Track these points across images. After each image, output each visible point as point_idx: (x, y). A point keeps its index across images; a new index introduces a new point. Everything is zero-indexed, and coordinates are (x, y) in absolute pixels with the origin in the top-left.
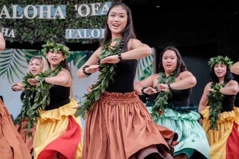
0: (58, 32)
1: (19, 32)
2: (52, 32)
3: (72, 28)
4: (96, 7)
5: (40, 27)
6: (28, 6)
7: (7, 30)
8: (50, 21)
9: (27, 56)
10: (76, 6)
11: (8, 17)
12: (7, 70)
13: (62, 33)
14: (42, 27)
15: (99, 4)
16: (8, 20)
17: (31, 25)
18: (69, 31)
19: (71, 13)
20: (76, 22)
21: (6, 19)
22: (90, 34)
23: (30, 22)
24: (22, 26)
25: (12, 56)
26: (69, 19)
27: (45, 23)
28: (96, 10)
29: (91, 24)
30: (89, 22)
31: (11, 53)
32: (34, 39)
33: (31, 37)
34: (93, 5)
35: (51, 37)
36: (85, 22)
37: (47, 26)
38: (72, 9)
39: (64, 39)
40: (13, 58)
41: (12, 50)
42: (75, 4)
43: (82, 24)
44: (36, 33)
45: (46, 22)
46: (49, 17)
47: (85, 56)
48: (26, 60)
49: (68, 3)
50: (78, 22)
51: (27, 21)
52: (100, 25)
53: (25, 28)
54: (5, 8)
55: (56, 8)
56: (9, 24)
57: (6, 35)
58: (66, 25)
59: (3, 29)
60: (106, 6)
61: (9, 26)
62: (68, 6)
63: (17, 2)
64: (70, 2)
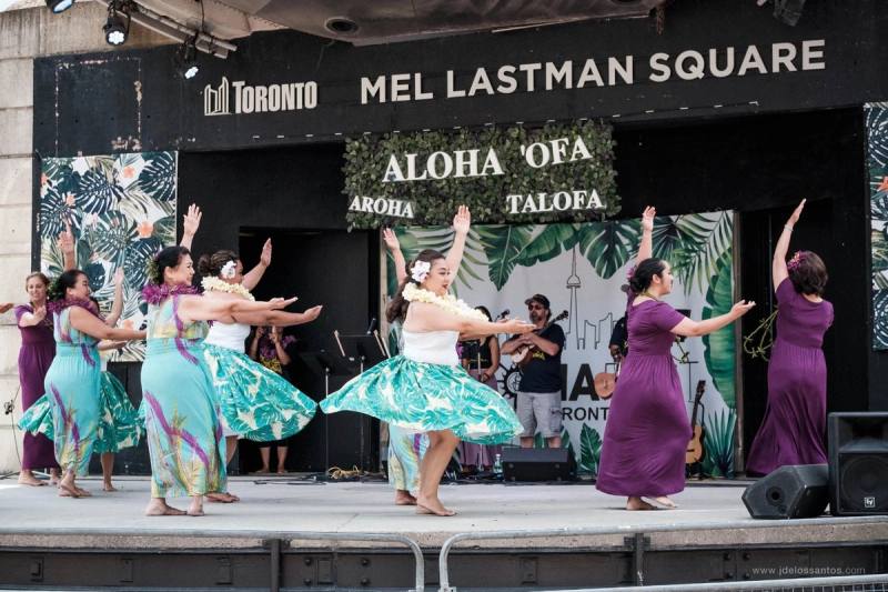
0: (492, 201)
1: (421, 207)
2: (483, 202)
3: (517, 193)
4: (560, 147)
5: (458, 193)
6: (436, 153)
7: (399, 203)
8: (478, 180)
9: (483, 239)
10: (523, 147)
11: (399, 177)
13: (500, 202)
14: (463, 194)
15: (566, 140)
16: (399, 184)
17: (440, 192)
18: (511, 199)
19: (513, 161)
20: (523, 180)
21: (396, 183)
22: (552, 202)
23: (439, 186)
24: (426, 195)
26: (512, 174)
27: (468, 186)
29: (553, 182)
30: (549, 178)
32: (448, 219)
34: (555, 143)
35: (481, 212)
36: (542, 179)
37: (470, 192)
38: (515, 154)
39: (504, 216)
42: (521, 144)
43: (537, 182)
45: (469, 183)
46: (474, 172)
49: (508, 143)
51: (433, 184)
52: (572, 182)
53: (431, 199)
54: (393, 161)
55: (487, 154)
56: (401, 191)
57: (397, 214)
58: (506, 187)
59: (392, 202)
60: (579, 142)
61: (402, 196)
62: (509, 149)
63: (416, 147)
64: (512, 140)
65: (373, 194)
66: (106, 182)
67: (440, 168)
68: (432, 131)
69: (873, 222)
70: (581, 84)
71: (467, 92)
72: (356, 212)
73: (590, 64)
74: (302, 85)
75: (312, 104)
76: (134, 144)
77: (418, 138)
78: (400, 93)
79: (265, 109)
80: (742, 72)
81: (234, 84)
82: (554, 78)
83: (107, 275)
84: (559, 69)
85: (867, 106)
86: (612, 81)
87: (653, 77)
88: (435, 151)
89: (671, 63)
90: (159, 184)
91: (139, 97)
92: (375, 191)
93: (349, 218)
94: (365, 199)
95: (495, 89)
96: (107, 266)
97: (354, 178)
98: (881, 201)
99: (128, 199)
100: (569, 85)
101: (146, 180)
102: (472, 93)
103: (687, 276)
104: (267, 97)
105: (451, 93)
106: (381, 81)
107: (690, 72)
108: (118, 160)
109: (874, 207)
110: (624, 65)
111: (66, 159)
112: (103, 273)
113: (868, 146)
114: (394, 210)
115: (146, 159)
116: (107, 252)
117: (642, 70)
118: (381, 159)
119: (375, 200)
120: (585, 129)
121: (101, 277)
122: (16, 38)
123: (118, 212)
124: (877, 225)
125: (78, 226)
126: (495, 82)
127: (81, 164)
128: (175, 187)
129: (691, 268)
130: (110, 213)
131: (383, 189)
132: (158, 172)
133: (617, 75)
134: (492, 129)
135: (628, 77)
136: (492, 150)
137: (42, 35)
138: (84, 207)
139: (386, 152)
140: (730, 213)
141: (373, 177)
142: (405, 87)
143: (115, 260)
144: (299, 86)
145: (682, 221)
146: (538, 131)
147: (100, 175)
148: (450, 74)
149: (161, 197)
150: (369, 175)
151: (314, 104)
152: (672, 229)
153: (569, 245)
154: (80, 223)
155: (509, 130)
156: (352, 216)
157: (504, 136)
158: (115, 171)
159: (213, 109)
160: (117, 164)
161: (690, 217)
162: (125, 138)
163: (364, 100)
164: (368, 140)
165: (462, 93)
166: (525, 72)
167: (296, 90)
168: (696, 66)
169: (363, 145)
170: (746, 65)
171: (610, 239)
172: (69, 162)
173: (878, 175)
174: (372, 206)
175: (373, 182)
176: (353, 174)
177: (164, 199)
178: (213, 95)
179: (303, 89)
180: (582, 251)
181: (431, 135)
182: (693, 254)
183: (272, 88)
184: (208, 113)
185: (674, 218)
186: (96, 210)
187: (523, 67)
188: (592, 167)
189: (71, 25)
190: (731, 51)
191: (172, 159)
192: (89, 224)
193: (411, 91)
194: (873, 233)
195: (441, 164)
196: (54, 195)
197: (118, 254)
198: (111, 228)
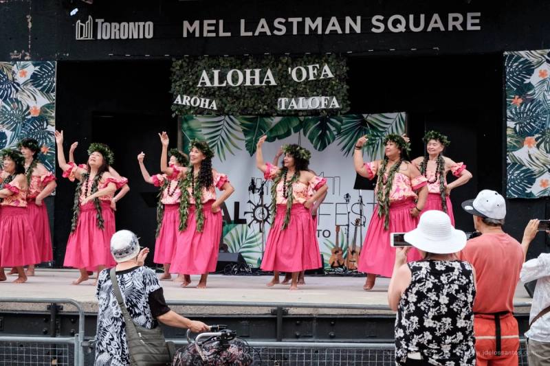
0: (269, 101)
1: (222, 103)
2: (262, 102)
3: (285, 97)
4: (314, 70)
5: (246, 96)
6: (233, 70)
7: (208, 100)
8: (259, 88)
9: (242, 124)
10: (290, 69)
11: (208, 84)
12: (217, 144)
13: (274, 102)
14: (250, 96)
15: (318, 65)
16: (209, 88)
17: (235, 94)
18: (281, 101)
19: (283, 77)
20: (289, 89)
21: (206, 87)
22: (307, 103)
23: (235, 91)
24: (225, 96)
25: (223, 124)
26: (282, 86)
27: (252, 92)
28: (314, 74)
29: (308, 91)
30: (305, 88)
31: (221, 121)
32: (239, 111)
33: (236, 109)
34: (310, 67)
35: (260, 108)
36: (301, 89)
37: (254, 95)
38: (285, 73)
39: (276, 111)
40: (224, 128)
41: (222, 117)
42: (288, 66)
43: (297, 91)
44: (241, 103)
45: (254, 90)
46: (257, 83)
47: (319, 122)
48: (241, 130)
49: (280, 66)
50: (292, 89)
51: (231, 89)
52: (320, 91)
53: (229, 99)
54: (204, 74)
55: (266, 72)
56: (209, 93)
57: (206, 107)
58: (278, 93)
59: (203, 100)
60: (326, 67)
61: (210, 95)
62: (280, 69)
63: (219, 66)
64: (282, 64)
65: (190, 94)
66: (7, 79)
67: (235, 79)
68: (230, 56)
69: (508, 123)
70: (327, 32)
71: (254, 33)
72: (177, 105)
73: (334, 20)
74: (143, 23)
75: (149, 35)
76: (26, 55)
77: (221, 60)
78: (209, 31)
79: (117, 37)
80: (429, 29)
81: (97, 20)
82: (310, 27)
83: (8, 139)
84: (313, 22)
85: (506, 53)
86: (347, 31)
87: (374, 30)
88: (231, 68)
89: (385, 22)
90: (44, 82)
91: (30, 26)
92: (191, 92)
93: (173, 108)
94: (185, 97)
95: (272, 31)
96: (9, 133)
97: (178, 83)
98: (513, 110)
99: (23, 91)
100: (320, 32)
101: (35, 79)
102: (257, 34)
103: (373, 151)
104: (119, 30)
105: (243, 33)
106: (197, 23)
107: (397, 28)
108: (15, 66)
109: (509, 114)
110: (355, 21)
112: (6, 138)
113: (505, 77)
114: (204, 105)
115: (35, 65)
116: (9, 125)
117: (367, 25)
118: (196, 72)
119: (191, 98)
120: (330, 60)
121: (4, 141)
123: (16, 99)
124: (510, 124)
126: (272, 28)
128: (55, 84)
129: (376, 146)
130: (11, 99)
131: (197, 91)
132: (43, 74)
133: (351, 27)
134: (270, 57)
135: (358, 29)
136: (269, 70)
139: (199, 68)
140: (404, 114)
141: (191, 83)
142: (213, 28)
143: (14, 130)
144: (141, 24)
145: (370, 118)
146: (299, 59)
147: (3, 74)
148: (243, 21)
149: (46, 91)
150: (188, 82)
151: (151, 36)
152: (364, 122)
153: (296, 130)
155: (281, 58)
156: (176, 107)
157: (278, 61)
158: (14, 73)
159: (81, 36)
160: (14, 68)
161: (377, 116)
162: (19, 52)
163: (185, 35)
164: (187, 60)
165: (250, 34)
166: (292, 23)
167: (139, 26)
168: (401, 24)
169: (184, 63)
170: (432, 25)
171: (323, 127)
173: (512, 94)
174: (190, 101)
175: (190, 87)
176: (177, 82)
177: (47, 92)
178: (82, 27)
179: (144, 26)
180: (305, 134)
181: (229, 59)
182: (377, 138)
183: (122, 24)
184: (78, 37)
185: (365, 116)
187: (290, 20)
188: (334, 82)
190: (422, 17)
191: (52, 65)
193: (217, 31)
194: (508, 129)
195: (236, 77)
197: (16, 126)
198: (12, 109)
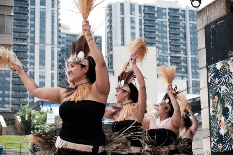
66: (226, 71)
83: (230, 111)
96: (230, 107)
108: (229, 60)
111: (214, 65)
116: (230, 102)
121: (228, 113)
122: (201, 21)
123: (231, 83)
125: (220, 92)
127: (219, 65)
130: (229, 84)
137: (208, 17)
138: (221, 83)
143: (232, 105)
147: (224, 68)
154: (220, 90)
158: (229, 66)
160: (229, 62)
172: (215, 66)
186: (225, 84)
189: (216, 9)
192: (223, 90)
196: (213, 80)
198: (230, 91)
